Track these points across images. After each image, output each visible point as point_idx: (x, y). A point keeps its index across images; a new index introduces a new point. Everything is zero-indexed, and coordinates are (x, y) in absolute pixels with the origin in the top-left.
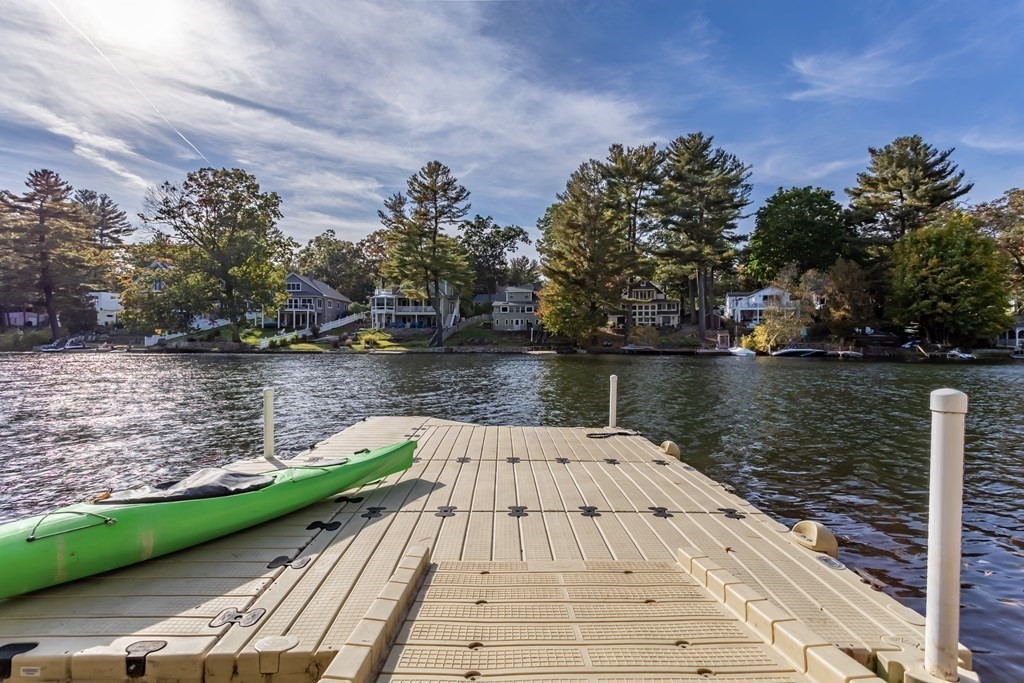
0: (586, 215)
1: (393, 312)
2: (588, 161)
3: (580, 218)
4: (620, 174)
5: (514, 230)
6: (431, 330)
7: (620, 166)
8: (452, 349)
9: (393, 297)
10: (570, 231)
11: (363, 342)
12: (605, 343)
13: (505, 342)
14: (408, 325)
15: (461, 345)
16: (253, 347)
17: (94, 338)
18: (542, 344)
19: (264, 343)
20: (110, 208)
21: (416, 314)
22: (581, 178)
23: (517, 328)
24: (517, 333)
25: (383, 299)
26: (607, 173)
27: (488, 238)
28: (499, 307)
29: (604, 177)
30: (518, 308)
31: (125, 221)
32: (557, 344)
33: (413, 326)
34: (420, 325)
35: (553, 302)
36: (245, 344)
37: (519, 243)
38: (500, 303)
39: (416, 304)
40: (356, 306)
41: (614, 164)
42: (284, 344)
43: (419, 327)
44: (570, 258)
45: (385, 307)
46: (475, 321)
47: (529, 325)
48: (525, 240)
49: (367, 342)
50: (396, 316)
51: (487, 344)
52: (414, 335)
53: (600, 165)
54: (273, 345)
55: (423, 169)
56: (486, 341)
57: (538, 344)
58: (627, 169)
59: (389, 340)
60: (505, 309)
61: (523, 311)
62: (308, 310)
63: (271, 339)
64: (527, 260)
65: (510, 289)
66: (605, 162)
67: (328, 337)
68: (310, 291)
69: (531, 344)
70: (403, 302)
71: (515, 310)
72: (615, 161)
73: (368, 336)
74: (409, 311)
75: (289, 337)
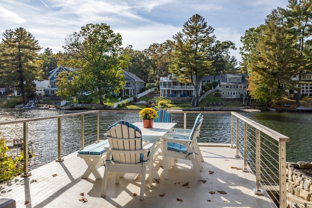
0: (276, 38)
1: (170, 89)
2: (276, 8)
3: (273, 39)
4: (295, 14)
5: (228, 43)
6: (190, 98)
7: (296, 11)
8: (203, 108)
9: (171, 81)
10: (267, 46)
11: (159, 104)
12: (285, 105)
13: (229, 104)
14: (179, 95)
15: (207, 106)
16: (110, 107)
17: (37, 101)
18: (250, 106)
19: (115, 105)
20: (32, 39)
21: (182, 89)
22: (273, 17)
23: (234, 97)
24: (235, 99)
25: (166, 82)
26: (287, 14)
27: (213, 48)
28: (224, 86)
29: (285, 16)
30: (234, 86)
31: (38, 45)
32: (258, 106)
33: (181, 96)
34: (185, 95)
35: (258, 84)
36: (106, 106)
37: (230, 50)
38: (225, 83)
39: (181, 84)
40: (150, 85)
41: (291, 9)
42: (124, 105)
43: (184, 96)
44: (268, 61)
45: (167, 86)
46: (210, 93)
47: (242, 95)
48: (234, 48)
49: (162, 104)
50: (172, 91)
51: (220, 105)
52: (182, 101)
53: (282, 10)
54: (119, 106)
55: (190, 19)
56: (220, 104)
57: (247, 105)
58: (299, 12)
59: (171, 103)
60: (227, 87)
61: (237, 88)
62: (130, 88)
63: (118, 103)
64: (229, 56)
65: (229, 76)
66: (285, 8)
67: (141, 102)
68: (129, 78)
69: (244, 106)
70: (175, 83)
71: (233, 87)
72: (293, 8)
73: (161, 102)
74: (178, 88)
75: (124, 102)
